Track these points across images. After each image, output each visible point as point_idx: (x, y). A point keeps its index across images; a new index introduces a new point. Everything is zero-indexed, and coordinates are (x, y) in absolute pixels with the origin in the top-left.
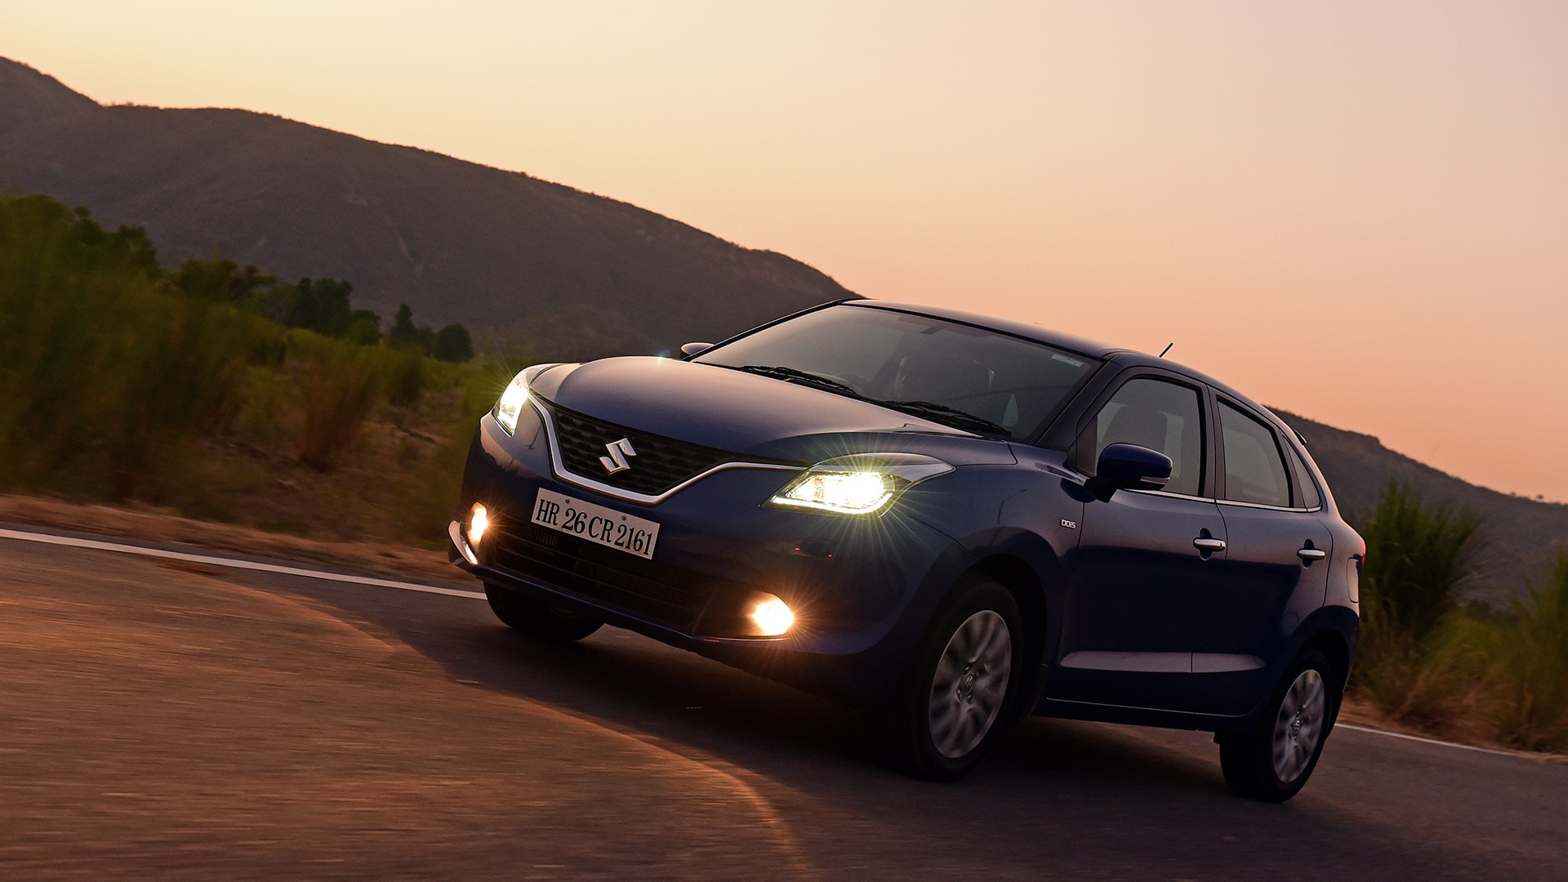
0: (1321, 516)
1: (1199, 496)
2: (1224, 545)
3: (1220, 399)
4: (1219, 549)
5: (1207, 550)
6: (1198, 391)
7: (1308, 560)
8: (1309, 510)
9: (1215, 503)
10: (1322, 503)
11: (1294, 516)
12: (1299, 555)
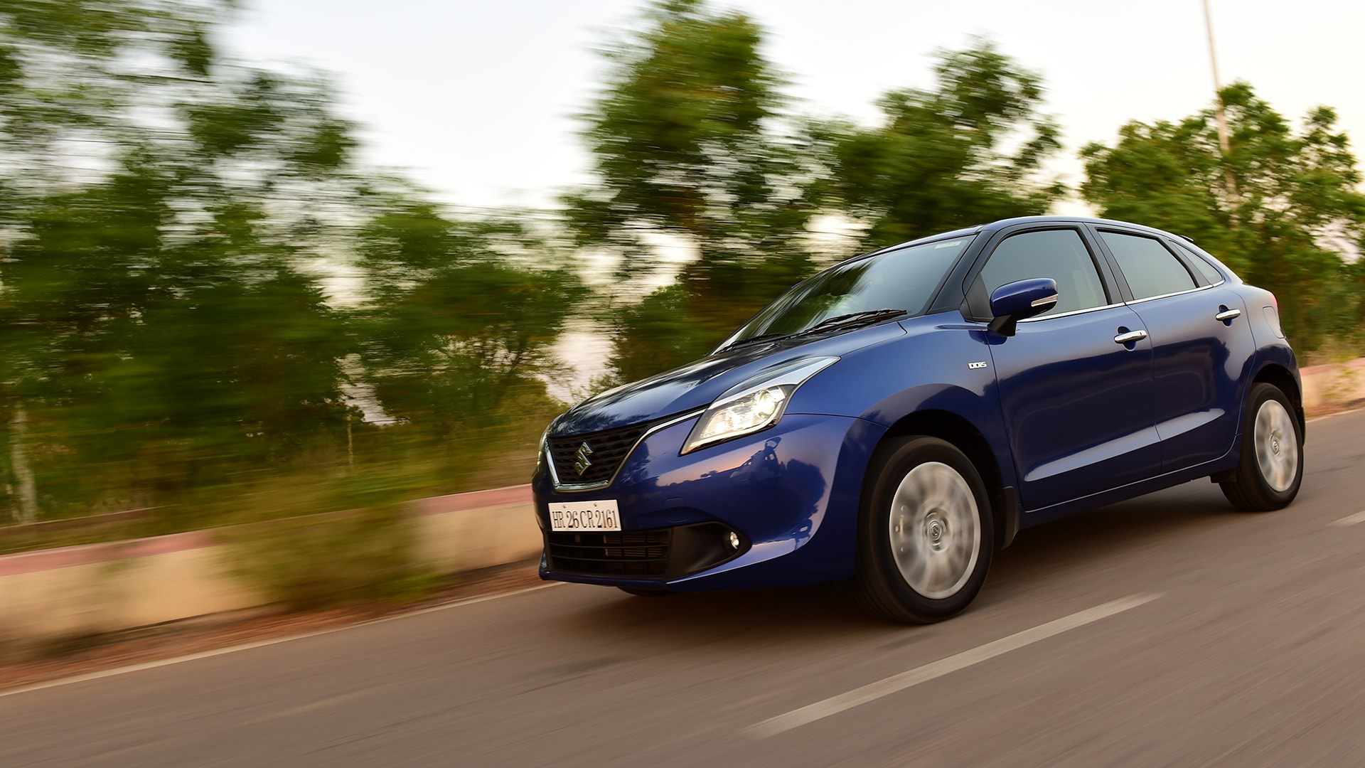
0: (1227, 286)
1: (1108, 304)
2: (1144, 333)
3: (1099, 230)
4: (1142, 338)
5: (1130, 343)
6: (1076, 229)
7: (1227, 321)
8: (1214, 285)
9: (1126, 305)
10: (1224, 277)
11: (1201, 293)
12: (1218, 319)
